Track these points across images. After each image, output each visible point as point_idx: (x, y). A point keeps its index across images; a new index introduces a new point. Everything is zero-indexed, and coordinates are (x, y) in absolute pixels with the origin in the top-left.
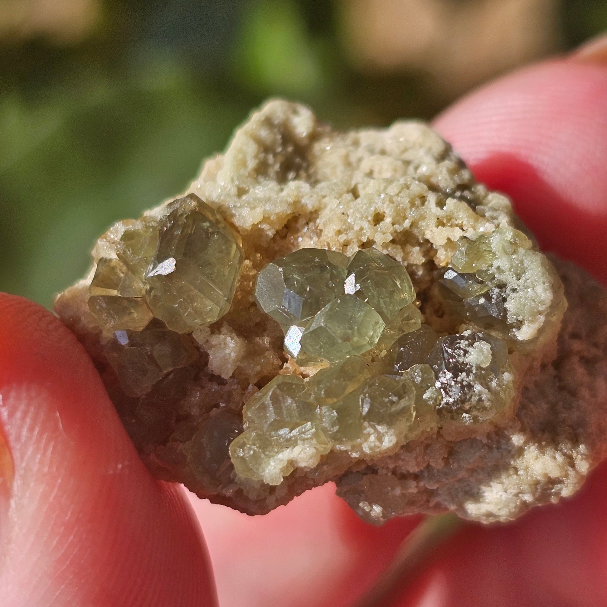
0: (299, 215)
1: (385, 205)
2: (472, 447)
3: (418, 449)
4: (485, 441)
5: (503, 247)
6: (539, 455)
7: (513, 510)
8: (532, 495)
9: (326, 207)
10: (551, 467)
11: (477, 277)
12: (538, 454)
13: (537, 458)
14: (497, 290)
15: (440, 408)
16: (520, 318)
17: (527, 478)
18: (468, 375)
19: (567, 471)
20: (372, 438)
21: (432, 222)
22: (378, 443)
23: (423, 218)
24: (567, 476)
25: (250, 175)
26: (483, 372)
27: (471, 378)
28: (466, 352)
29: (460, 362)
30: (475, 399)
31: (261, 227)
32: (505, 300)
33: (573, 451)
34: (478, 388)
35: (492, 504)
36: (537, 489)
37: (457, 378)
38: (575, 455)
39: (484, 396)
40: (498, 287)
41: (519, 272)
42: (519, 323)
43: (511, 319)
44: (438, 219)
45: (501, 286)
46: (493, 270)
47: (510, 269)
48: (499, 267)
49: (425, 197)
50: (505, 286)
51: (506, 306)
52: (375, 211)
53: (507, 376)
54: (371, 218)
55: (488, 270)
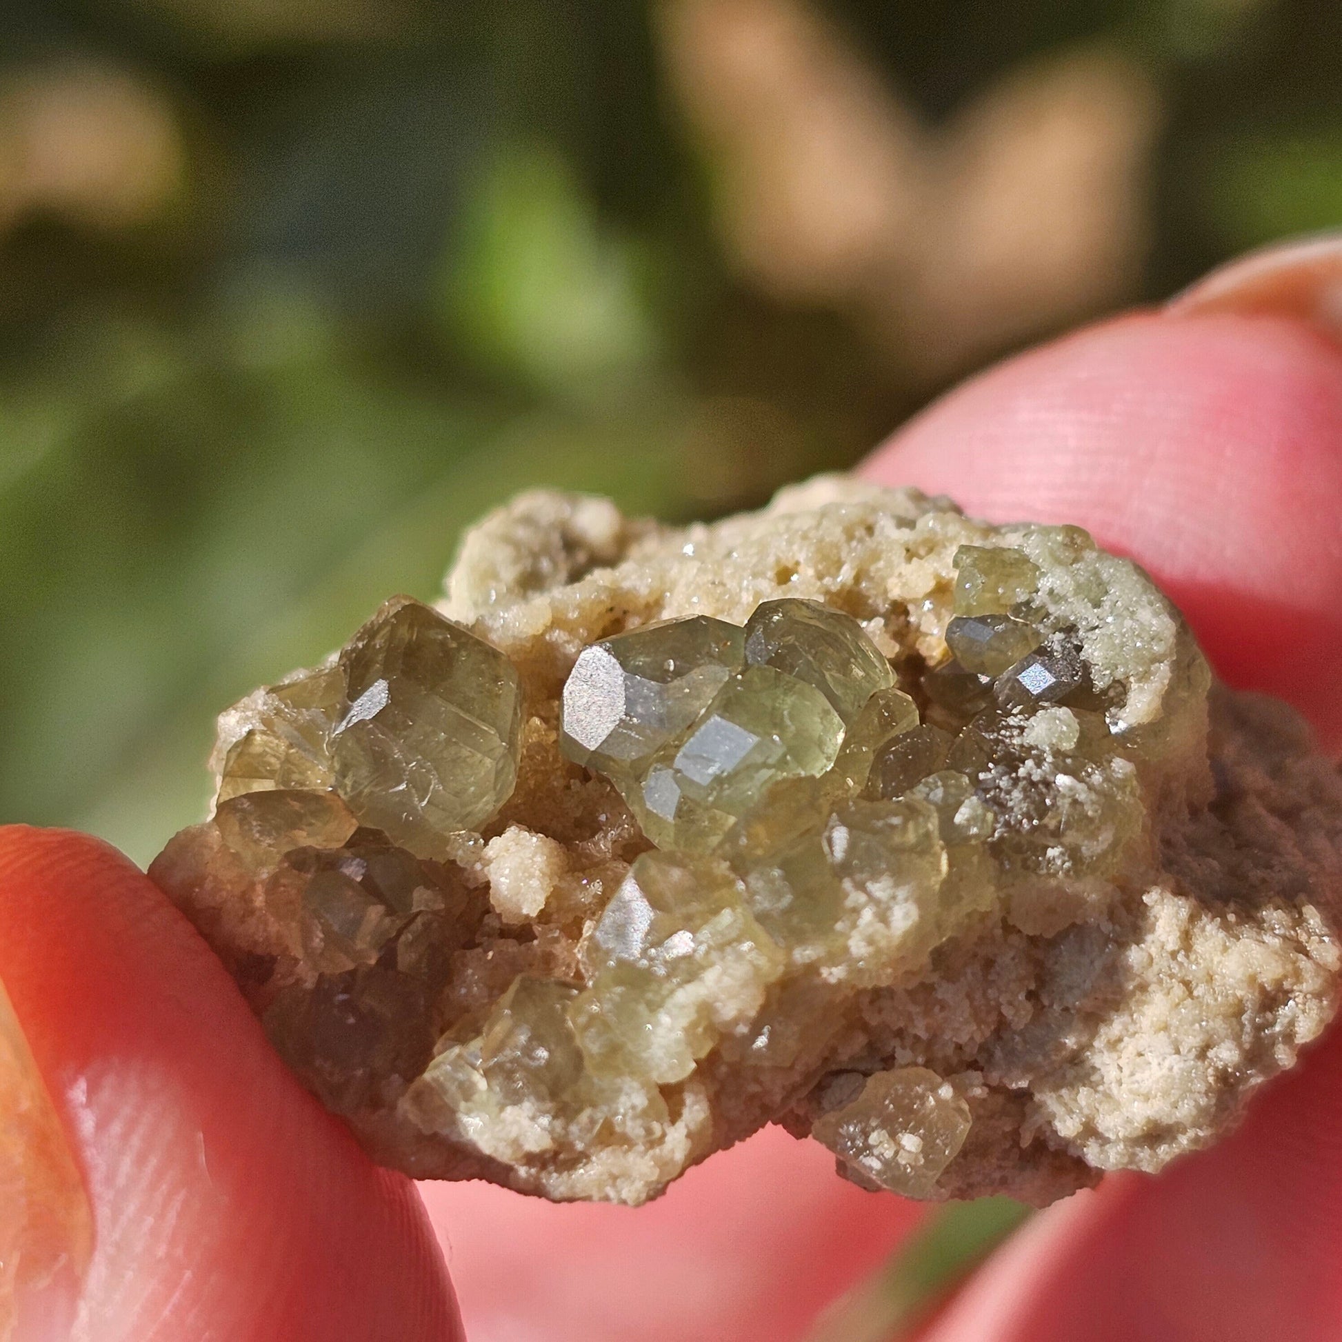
0: (625, 612)
1: (795, 547)
2: (1082, 951)
3: (969, 971)
4: (1107, 927)
5: (1052, 553)
6: (1229, 941)
7: (1203, 1101)
8: (1235, 1043)
9: (674, 584)
10: (1259, 956)
11: (1012, 618)
12: (1225, 938)
13: (1225, 949)
14: (1059, 636)
15: (995, 839)
16: (1120, 673)
17: (1216, 1000)
18: (1039, 765)
19: (1294, 963)
20: (867, 915)
21: (898, 555)
22: (880, 926)
23: (875, 556)
24: (1297, 975)
25: (510, 590)
26: (1069, 761)
27: (1046, 767)
28: (1022, 729)
29: (1017, 747)
30: (1064, 804)
31: (550, 639)
32: (1079, 649)
33: (1299, 931)
35: (1156, 1096)
36: (1242, 1026)
37: (1017, 772)
38: (1303, 937)
39: (1082, 795)
40: (1062, 631)
41: (1095, 592)
42: (1120, 689)
43: (1101, 679)
44: (909, 550)
45: (1066, 629)
46: (1041, 598)
47: (1075, 590)
48: (1052, 590)
49: (871, 526)
50: (1072, 628)
51: (1083, 656)
52: (777, 564)
53: (1119, 765)
54: (772, 574)
55: (1031, 601)
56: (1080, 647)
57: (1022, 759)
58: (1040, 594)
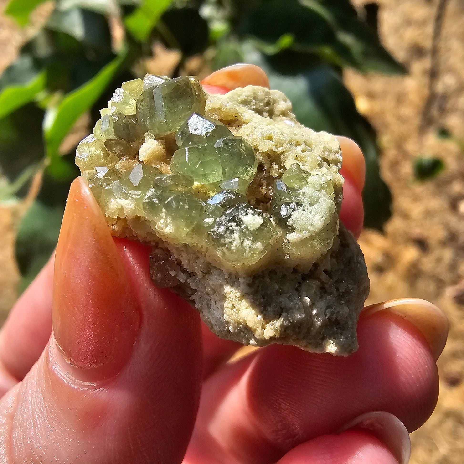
5: (315, 184)
11: (290, 190)
14: (295, 204)
15: (209, 233)
18: (236, 226)
21: (294, 155)
22: (163, 226)
28: (247, 215)
29: (239, 218)
30: (229, 240)
34: (236, 236)
37: (229, 223)
39: (235, 243)
40: (297, 203)
41: (313, 202)
42: (293, 229)
43: (289, 223)
44: (297, 156)
45: (299, 204)
46: (300, 191)
47: (310, 197)
48: (305, 192)
49: (300, 145)
50: (301, 205)
51: (292, 213)
52: (270, 135)
53: (259, 245)
54: (265, 136)
55: (297, 190)
56: (294, 210)
57: (235, 221)
58: (301, 190)
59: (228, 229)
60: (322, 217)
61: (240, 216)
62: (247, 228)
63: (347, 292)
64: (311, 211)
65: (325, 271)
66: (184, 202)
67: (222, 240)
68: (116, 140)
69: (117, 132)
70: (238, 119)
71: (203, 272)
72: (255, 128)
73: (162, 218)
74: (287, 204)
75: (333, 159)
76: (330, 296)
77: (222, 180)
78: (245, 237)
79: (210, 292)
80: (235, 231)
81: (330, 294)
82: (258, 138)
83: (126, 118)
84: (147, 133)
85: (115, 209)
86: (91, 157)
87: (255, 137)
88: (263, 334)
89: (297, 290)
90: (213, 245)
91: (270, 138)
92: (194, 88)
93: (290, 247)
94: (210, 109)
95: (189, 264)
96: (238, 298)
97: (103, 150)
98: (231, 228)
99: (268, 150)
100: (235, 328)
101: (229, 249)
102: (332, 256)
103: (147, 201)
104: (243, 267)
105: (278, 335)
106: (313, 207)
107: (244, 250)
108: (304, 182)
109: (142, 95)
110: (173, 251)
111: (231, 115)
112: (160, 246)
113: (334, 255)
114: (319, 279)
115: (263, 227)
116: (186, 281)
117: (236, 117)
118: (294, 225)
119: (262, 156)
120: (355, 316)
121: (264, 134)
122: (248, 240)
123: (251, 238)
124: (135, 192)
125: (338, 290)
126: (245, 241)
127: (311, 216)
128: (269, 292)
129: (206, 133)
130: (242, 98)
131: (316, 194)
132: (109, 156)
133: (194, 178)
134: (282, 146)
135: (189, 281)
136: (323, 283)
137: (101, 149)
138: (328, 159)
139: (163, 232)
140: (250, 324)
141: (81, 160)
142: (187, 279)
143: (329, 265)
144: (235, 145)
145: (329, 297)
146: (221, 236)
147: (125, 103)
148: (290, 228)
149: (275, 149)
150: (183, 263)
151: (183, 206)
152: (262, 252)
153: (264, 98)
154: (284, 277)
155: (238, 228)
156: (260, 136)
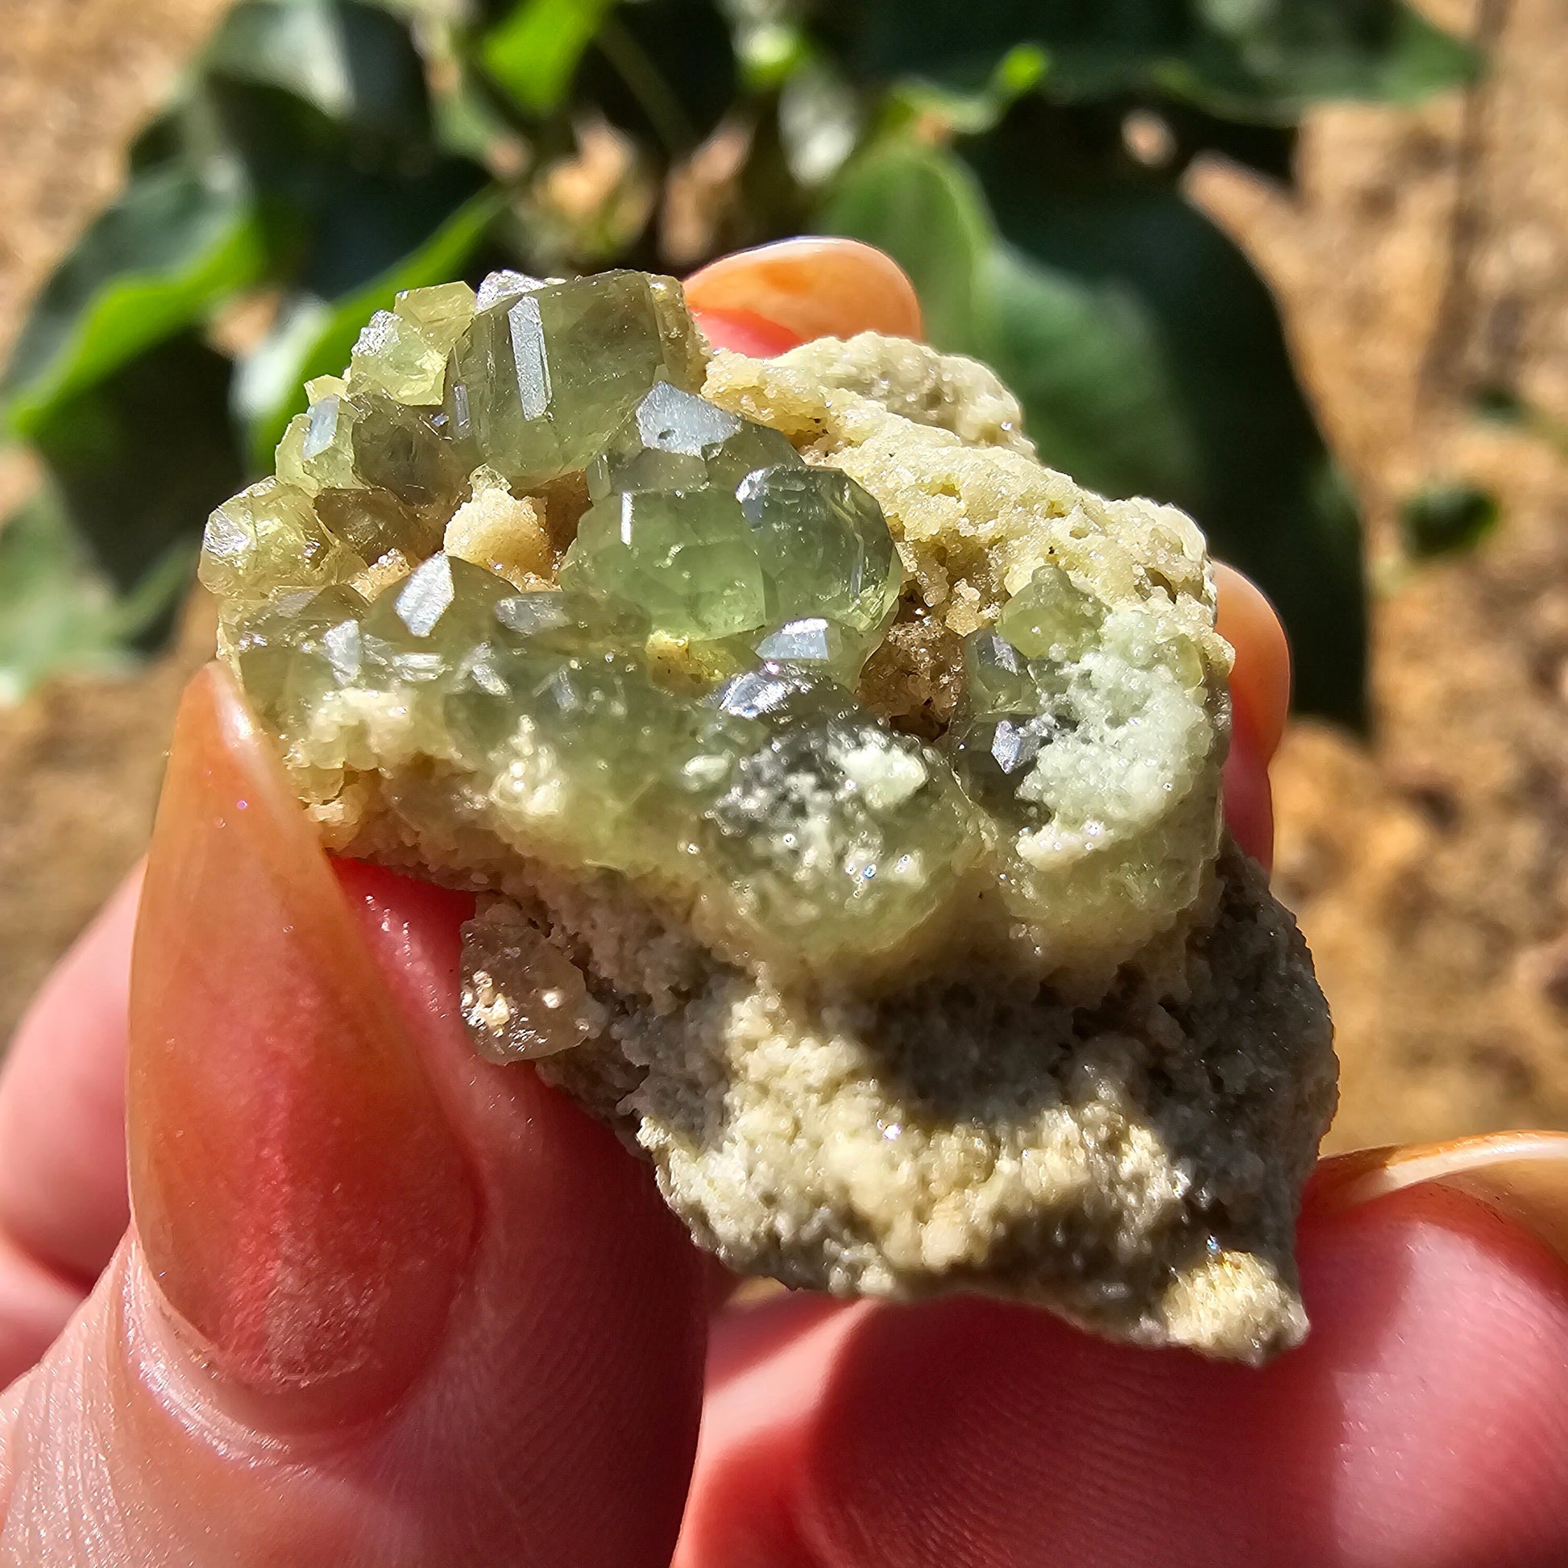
11: (1029, 667)
14: (1051, 720)
15: (707, 818)
18: (818, 789)
20: (519, 769)
22: (519, 788)
26: (860, 814)
34: (817, 824)
39: (809, 857)
40: (1059, 718)
41: (1125, 709)
42: (1045, 815)
43: (1029, 788)
44: (1052, 552)
45: (1067, 721)
46: (1071, 670)
47: (1111, 694)
48: (1088, 674)
49: (1063, 516)
50: (1074, 725)
51: (1041, 753)
52: (948, 476)
53: (908, 868)
54: (930, 480)
55: (1059, 665)
56: (1046, 741)
57: (812, 769)
58: (1074, 666)
59: (783, 798)
60: (1163, 767)
61: (833, 752)
62: (859, 799)
63: (1255, 1096)
64: (1117, 747)
65: (1170, 1005)
66: (610, 692)
67: (758, 846)
68: (359, 493)
69: (364, 464)
70: (825, 431)
71: (674, 990)
72: (891, 456)
73: (517, 755)
74: (1019, 721)
75: (1186, 577)
76: (1188, 1103)
77: (763, 626)
78: (853, 835)
79: (702, 1077)
80: (810, 809)
81: (1189, 1097)
82: (904, 488)
83: (401, 412)
84: (478, 471)
85: (334, 728)
86: (259, 554)
87: (890, 485)
88: (918, 1244)
89: (1054, 1071)
90: (722, 870)
91: (949, 491)
92: (664, 319)
93: (1030, 892)
94: (721, 390)
95: (619, 960)
96: (817, 1091)
97: (308, 526)
98: (794, 797)
99: (943, 530)
100: (800, 1222)
101: (785, 880)
102: (1191, 945)
103: (459, 688)
104: (841, 960)
105: (981, 1257)
106: (1122, 731)
107: (846, 884)
108: (1086, 634)
109: (467, 333)
110: (559, 902)
111: (801, 414)
112: (508, 886)
113: (1200, 943)
114: (1142, 1033)
115: (925, 801)
116: (606, 1033)
117: (817, 421)
118: (1049, 798)
119: (915, 555)
120: (1287, 1194)
121: (924, 473)
122: (865, 845)
123: (877, 841)
124: (418, 660)
125: (1218, 1083)
126: (853, 848)
127: (1114, 762)
128: (944, 1077)
129: (703, 448)
130: (838, 370)
131: (1135, 681)
132: (332, 553)
133: (656, 611)
134: (995, 515)
135: (617, 1030)
136: (1159, 1051)
137: (302, 523)
138: (1169, 574)
139: (518, 816)
140: (867, 1202)
141: (221, 562)
142: (611, 1024)
143: (1184, 982)
144: (817, 494)
145: (1185, 1111)
146: (753, 827)
147: (404, 365)
148: (1033, 811)
149: (967, 530)
150: (598, 954)
151: (603, 706)
152: (918, 899)
153: (918, 380)
154: (1003, 1018)
155: (821, 797)
156: (908, 479)
